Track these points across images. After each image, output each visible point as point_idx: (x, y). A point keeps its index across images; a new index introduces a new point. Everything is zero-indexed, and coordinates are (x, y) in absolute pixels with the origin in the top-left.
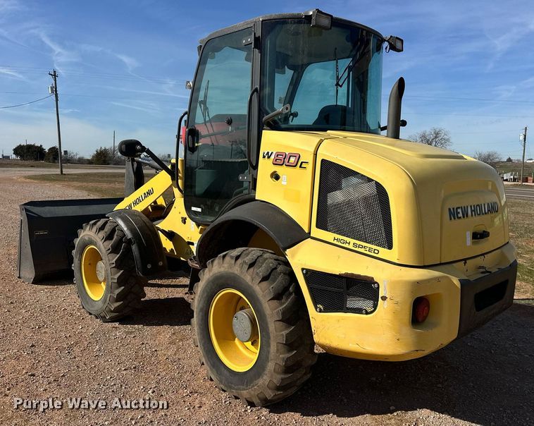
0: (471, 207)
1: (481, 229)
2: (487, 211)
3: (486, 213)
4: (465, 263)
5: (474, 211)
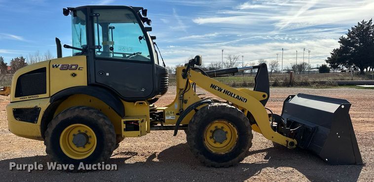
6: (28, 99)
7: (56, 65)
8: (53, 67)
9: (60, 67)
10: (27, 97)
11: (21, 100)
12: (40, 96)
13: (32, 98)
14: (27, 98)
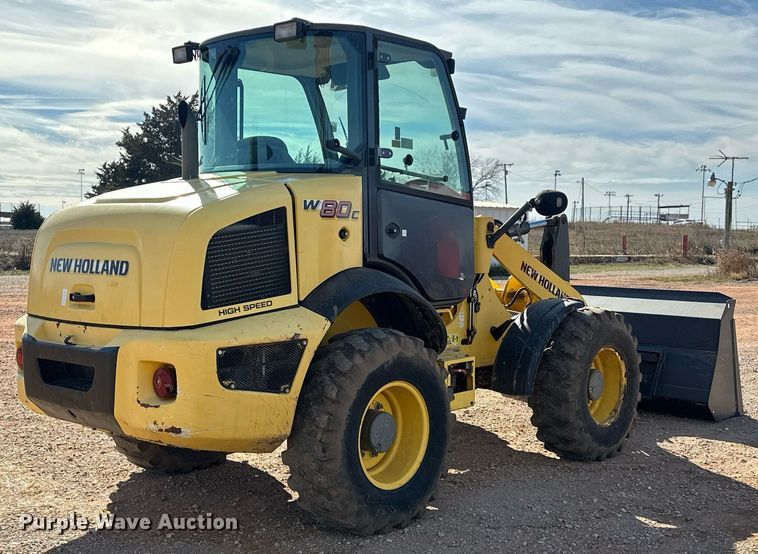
0: (76, 261)
1: (86, 292)
2: (100, 270)
3: (97, 272)
4: (58, 325)
5: (80, 266)
6: (243, 313)
7: (312, 202)
8: (306, 208)
9: (320, 207)
10: (241, 305)
11: (223, 317)
12: (279, 301)
13: (254, 311)
14: (241, 309)
